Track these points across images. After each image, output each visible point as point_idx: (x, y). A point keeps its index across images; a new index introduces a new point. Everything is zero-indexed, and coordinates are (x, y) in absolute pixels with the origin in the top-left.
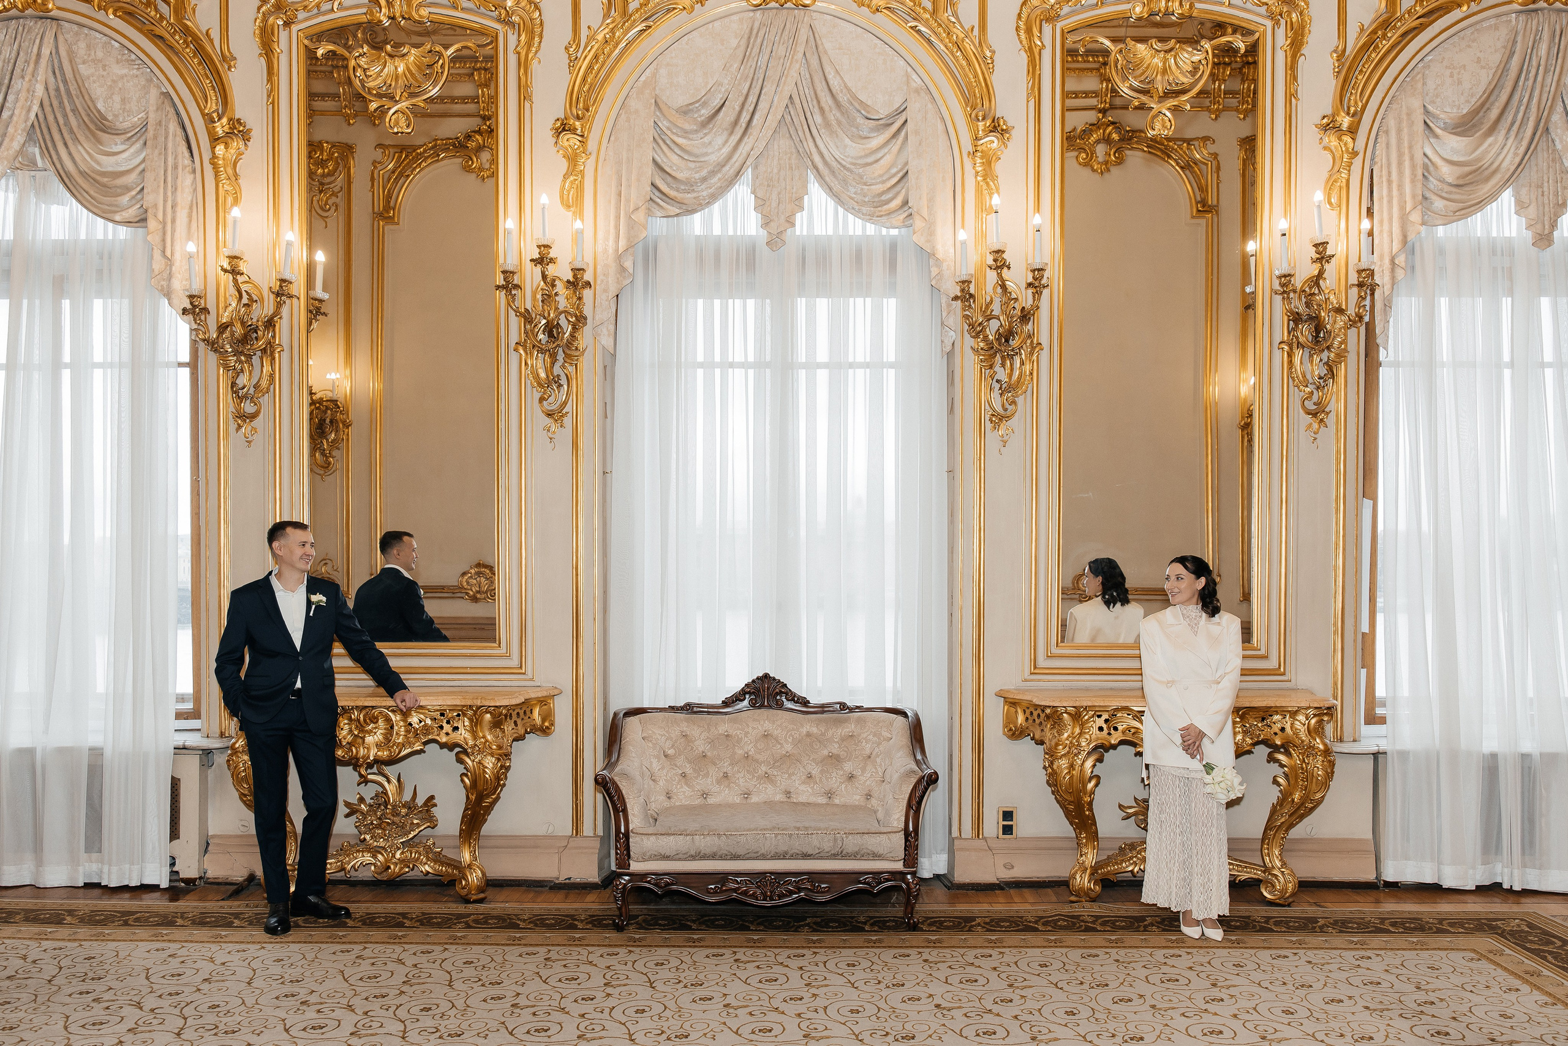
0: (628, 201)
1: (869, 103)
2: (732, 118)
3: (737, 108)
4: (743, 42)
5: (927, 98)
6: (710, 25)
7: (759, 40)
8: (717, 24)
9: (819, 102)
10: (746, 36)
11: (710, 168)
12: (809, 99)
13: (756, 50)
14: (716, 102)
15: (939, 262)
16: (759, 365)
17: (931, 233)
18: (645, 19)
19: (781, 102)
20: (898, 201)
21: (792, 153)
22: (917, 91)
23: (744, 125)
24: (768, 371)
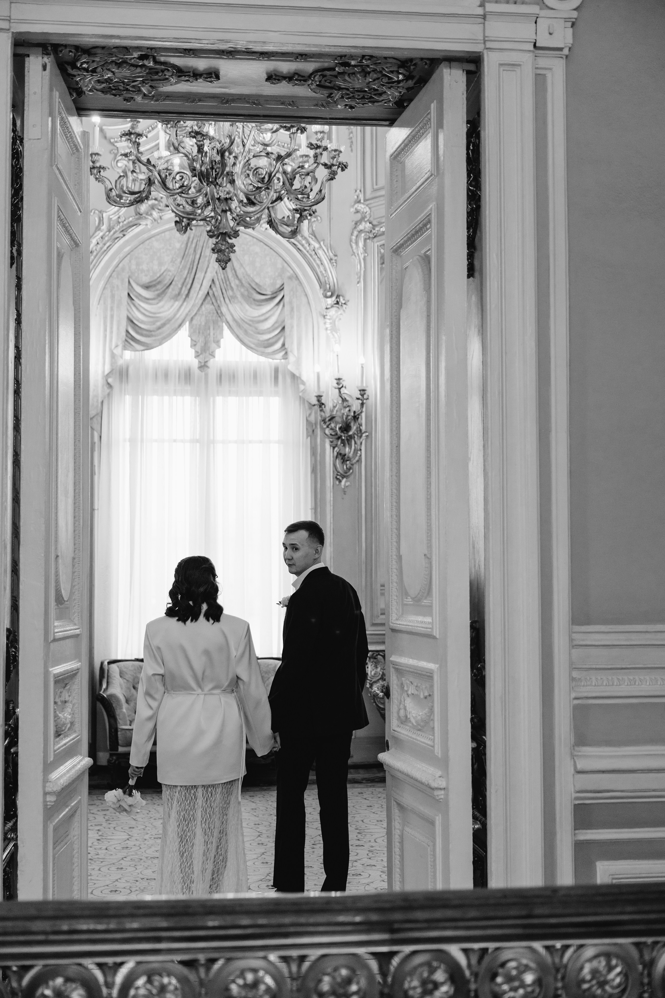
0: (111, 341)
1: (261, 284)
2: (177, 292)
3: (180, 286)
4: (184, 246)
5: (296, 282)
6: (163, 235)
7: (194, 245)
8: (167, 233)
9: (230, 283)
10: (185, 242)
11: (162, 322)
12: (224, 281)
13: (192, 251)
14: (167, 281)
15: (303, 383)
16: (193, 441)
17: (298, 362)
18: (123, 231)
19: (207, 283)
20: (278, 345)
21: (213, 313)
22: (290, 278)
23: (184, 297)
24: (198, 444)
